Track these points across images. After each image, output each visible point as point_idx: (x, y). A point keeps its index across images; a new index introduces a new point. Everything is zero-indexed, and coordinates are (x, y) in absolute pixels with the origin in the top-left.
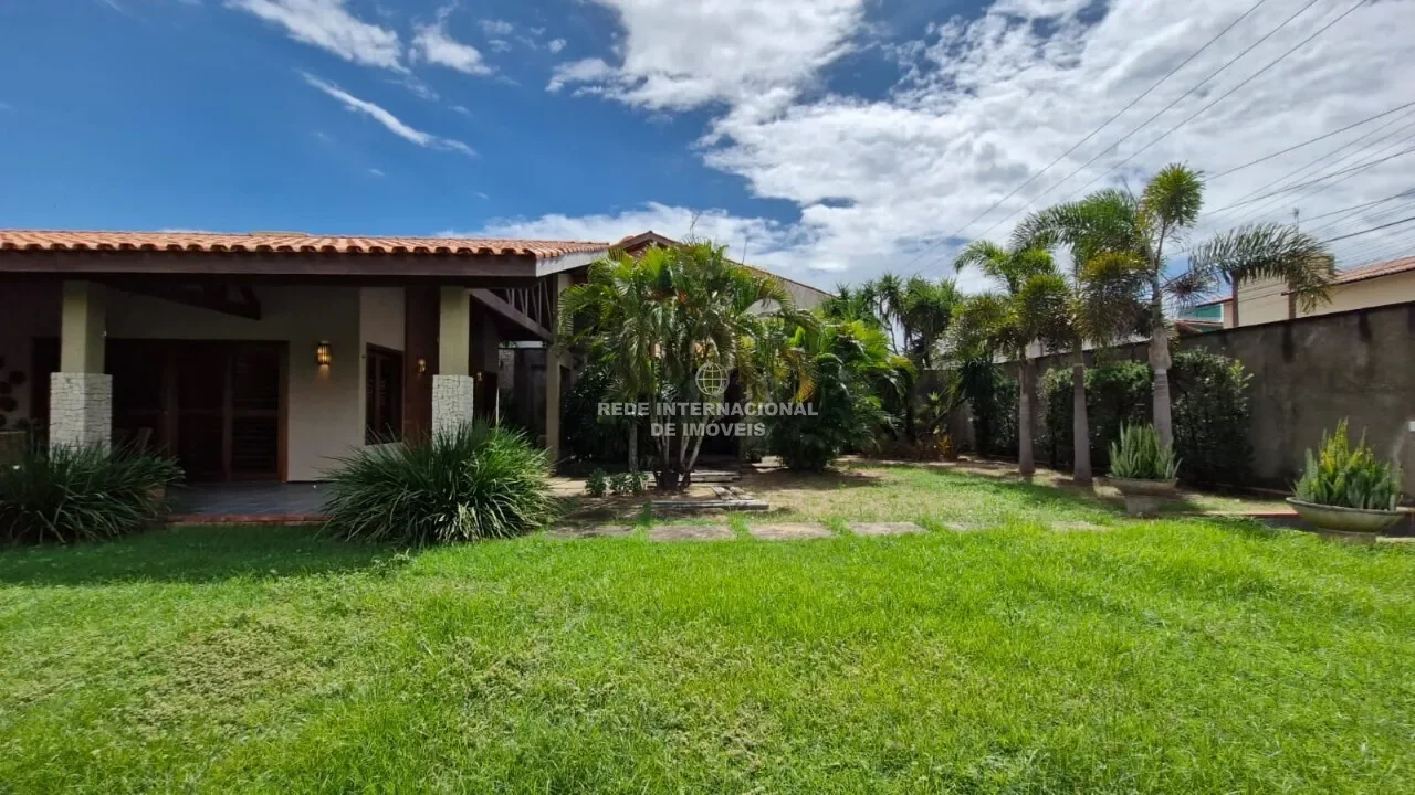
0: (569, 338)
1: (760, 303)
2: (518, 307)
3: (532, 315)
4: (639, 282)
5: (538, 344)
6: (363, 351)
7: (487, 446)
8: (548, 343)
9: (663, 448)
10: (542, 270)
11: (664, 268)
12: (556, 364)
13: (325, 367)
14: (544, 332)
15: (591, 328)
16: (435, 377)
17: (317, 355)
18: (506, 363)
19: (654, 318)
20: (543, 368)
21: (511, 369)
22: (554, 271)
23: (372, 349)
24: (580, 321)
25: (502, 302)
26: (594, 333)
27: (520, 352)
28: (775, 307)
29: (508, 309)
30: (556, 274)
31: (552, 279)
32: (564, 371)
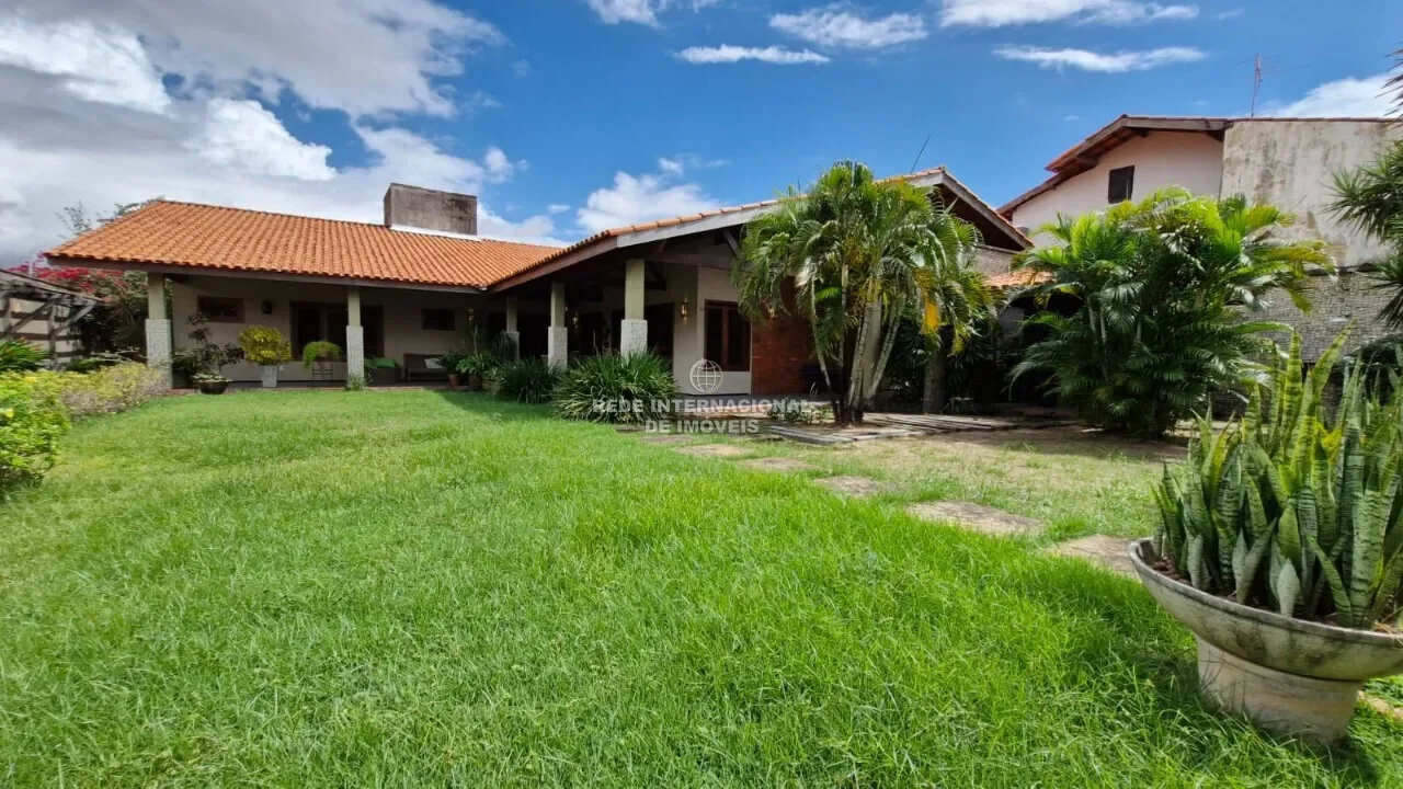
6: (701, 306)
13: (685, 318)
17: (681, 311)
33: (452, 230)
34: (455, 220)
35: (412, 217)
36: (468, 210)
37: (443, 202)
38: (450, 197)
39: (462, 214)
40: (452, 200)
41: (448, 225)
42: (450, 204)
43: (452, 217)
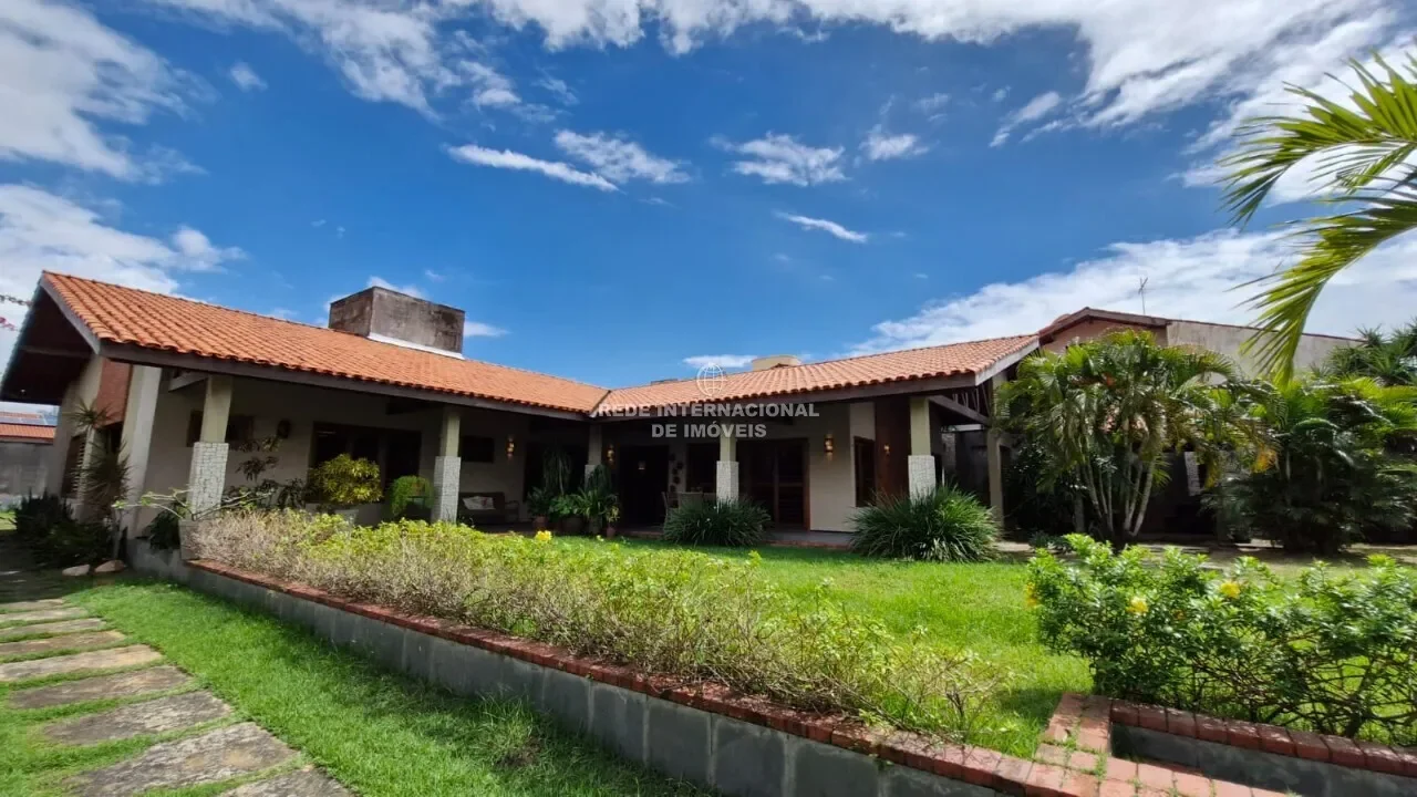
0: (1006, 421)
1: (1195, 378)
2: (961, 402)
3: (972, 406)
4: (1062, 375)
5: (977, 427)
6: (852, 442)
7: (948, 502)
8: (986, 427)
9: (1105, 516)
10: (979, 381)
11: (1085, 361)
12: (996, 444)
13: (830, 454)
14: (983, 418)
15: (1024, 414)
16: (910, 457)
17: (825, 446)
18: (948, 445)
19: (1078, 405)
20: (984, 448)
21: (953, 450)
22: (988, 377)
23: (858, 440)
24: (1015, 408)
25: (950, 400)
26: (1026, 417)
27: (960, 435)
28: (1217, 379)
29: (954, 405)
30: (991, 379)
31: (988, 383)
32: (1003, 449)
33: (435, 345)
34: (440, 334)
35: (393, 326)
36: (455, 325)
37: (430, 313)
38: (437, 309)
39: (448, 328)
40: (439, 312)
41: (432, 339)
42: (436, 316)
43: (437, 331)
